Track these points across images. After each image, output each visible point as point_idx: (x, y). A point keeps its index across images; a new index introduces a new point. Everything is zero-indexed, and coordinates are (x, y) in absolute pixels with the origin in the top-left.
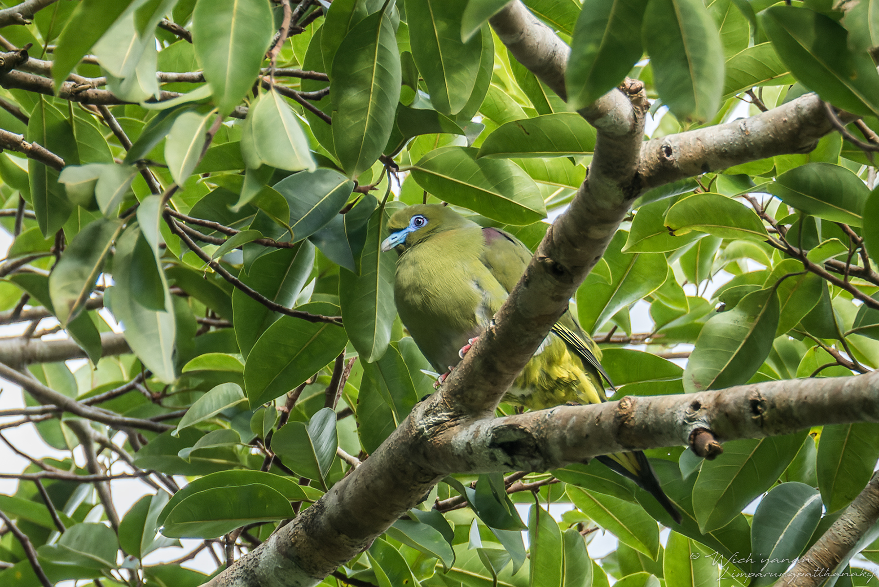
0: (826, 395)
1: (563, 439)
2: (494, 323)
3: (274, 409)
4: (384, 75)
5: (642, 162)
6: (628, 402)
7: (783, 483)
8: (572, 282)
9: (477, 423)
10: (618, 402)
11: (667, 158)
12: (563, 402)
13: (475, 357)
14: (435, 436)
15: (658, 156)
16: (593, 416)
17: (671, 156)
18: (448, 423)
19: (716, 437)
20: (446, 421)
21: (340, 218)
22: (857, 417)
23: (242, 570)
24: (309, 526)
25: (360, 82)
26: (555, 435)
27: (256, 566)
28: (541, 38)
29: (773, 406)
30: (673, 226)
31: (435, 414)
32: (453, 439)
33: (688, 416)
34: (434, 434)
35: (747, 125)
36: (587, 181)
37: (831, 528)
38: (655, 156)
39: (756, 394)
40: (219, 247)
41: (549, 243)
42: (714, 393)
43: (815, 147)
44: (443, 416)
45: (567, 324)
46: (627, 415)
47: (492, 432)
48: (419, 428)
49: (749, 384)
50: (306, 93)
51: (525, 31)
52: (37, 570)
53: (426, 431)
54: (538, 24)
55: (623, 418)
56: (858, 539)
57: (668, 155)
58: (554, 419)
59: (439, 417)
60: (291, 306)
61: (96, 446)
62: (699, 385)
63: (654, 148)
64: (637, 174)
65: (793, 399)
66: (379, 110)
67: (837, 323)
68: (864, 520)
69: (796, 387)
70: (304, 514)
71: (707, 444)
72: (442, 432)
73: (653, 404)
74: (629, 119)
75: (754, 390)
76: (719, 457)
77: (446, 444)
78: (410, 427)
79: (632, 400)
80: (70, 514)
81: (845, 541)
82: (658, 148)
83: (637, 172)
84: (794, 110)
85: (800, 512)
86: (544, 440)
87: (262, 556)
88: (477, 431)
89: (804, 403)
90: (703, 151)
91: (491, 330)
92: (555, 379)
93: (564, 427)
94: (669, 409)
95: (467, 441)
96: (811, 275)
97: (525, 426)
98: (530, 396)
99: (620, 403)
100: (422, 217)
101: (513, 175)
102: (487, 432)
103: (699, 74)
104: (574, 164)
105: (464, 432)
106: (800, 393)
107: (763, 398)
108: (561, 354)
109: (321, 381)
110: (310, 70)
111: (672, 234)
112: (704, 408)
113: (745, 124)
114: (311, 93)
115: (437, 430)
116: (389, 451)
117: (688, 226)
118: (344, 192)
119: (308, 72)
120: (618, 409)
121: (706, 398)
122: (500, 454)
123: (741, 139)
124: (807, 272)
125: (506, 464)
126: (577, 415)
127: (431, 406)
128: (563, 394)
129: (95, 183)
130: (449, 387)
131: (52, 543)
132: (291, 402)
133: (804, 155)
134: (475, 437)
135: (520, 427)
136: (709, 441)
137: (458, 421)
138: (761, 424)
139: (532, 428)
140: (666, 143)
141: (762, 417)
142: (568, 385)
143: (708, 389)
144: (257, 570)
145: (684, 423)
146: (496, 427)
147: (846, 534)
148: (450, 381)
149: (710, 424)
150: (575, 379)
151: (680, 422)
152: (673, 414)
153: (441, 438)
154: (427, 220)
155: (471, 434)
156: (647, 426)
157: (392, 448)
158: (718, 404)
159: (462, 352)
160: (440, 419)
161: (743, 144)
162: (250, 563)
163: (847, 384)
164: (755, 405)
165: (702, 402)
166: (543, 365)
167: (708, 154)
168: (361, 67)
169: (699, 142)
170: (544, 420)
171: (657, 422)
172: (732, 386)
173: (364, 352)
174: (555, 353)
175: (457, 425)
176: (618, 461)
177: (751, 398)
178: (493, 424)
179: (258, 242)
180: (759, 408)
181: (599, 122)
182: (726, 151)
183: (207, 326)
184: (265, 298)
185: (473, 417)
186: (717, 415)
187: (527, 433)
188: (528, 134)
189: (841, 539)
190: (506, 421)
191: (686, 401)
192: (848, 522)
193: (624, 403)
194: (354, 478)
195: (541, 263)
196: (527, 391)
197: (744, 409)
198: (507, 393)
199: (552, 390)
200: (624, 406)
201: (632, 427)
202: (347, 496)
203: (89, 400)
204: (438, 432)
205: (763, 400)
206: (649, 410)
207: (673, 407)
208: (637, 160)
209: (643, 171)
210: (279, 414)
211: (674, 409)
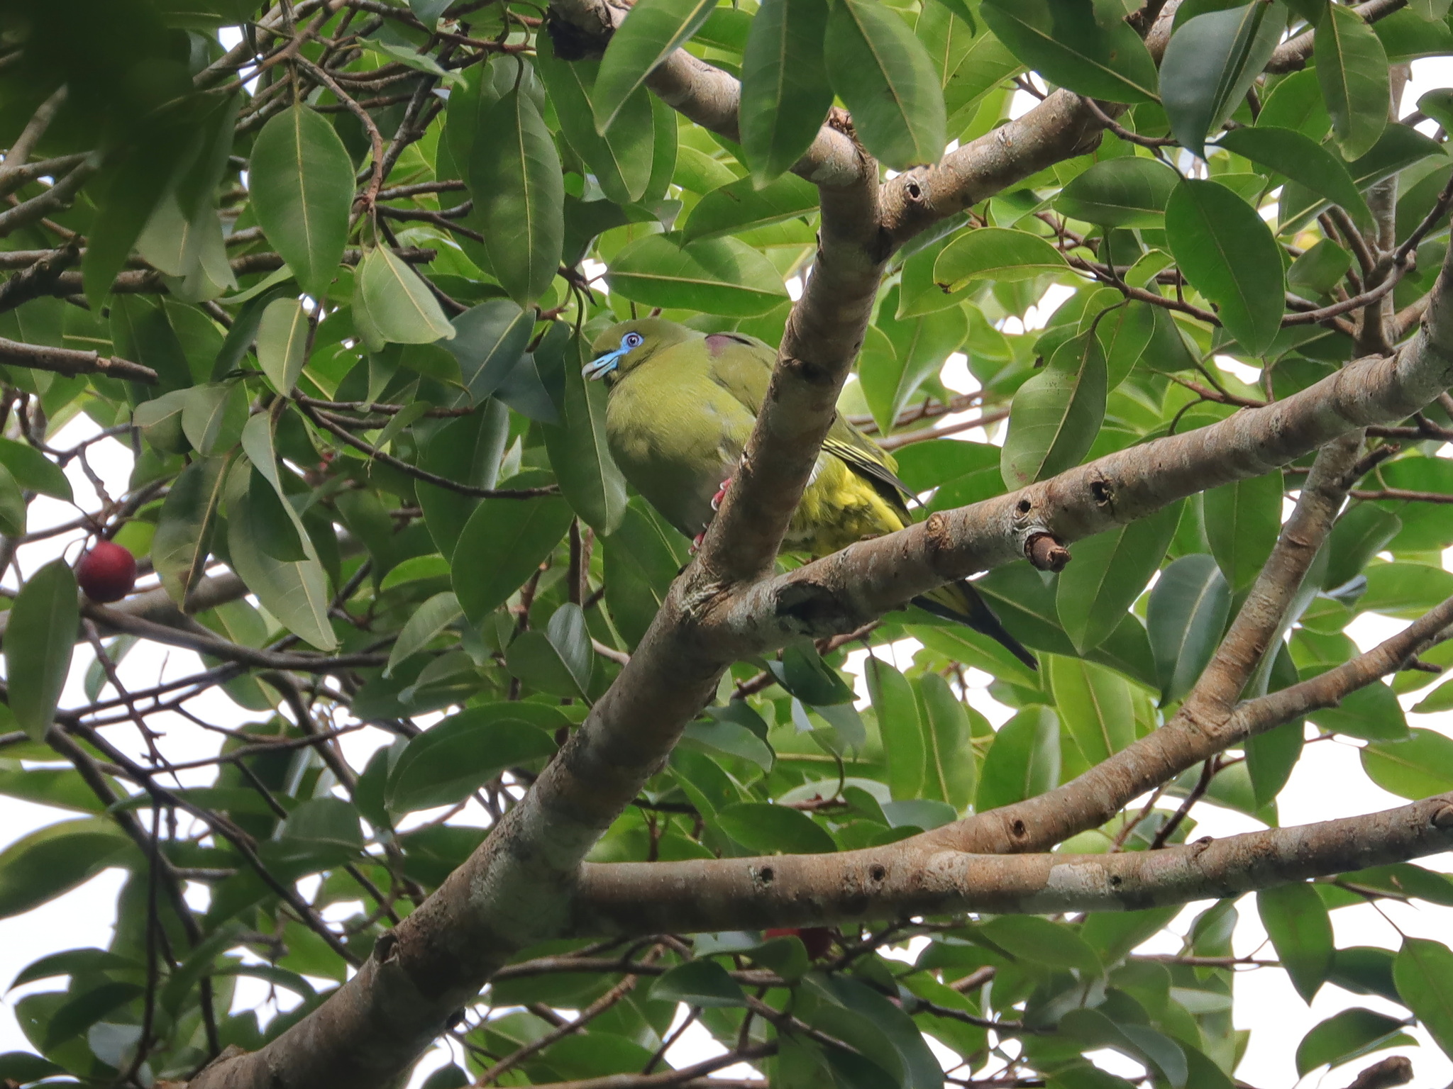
0: (1185, 456)
1: (866, 585)
2: (746, 456)
3: (507, 614)
4: (537, 169)
5: (883, 211)
6: (937, 520)
7: (1176, 560)
8: (832, 383)
9: (755, 588)
10: (925, 523)
11: (915, 199)
12: (857, 538)
13: (733, 505)
14: (705, 616)
15: (903, 199)
16: (898, 548)
17: (919, 196)
18: (719, 596)
19: (1058, 541)
20: (714, 595)
21: (528, 358)
22: (1232, 476)
23: (503, 839)
24: (574, 765)
25: (509, 185)
26: (856, 581)
27: (520, 830)
28: (717, 87)
29: (1121, 485)
30: (945, 282)
31: (699, 589)
32: (729, 615)
33: (1017, 521)
34: (704, 614)
35: (1007, 134)
36: (820, 251)
37: (1242, 611)
38: (899, 201)
39: (1096, 475)
40: (381, 431)
41: (791, 340)
42: (1043, 485)
43: (1099, 142)
44: (710, 588)
45: (840, 437)
46: (940, 536)
47: (777, 596)
48: (684, 610)
49: (1086, 462)
50: (446, 212)
51: (694, 84)
52: (263, 875)
53: (693, 613)
54: (709, 70)
55: (937, 541)
56: (1280, 617)
57: (915, 196)
58: (849, 562)
59: (705, 591)
60: (492, 485)
61: (305, 696)
62: (1024, 478)
63: (895, 190)
64: (882, 228)
65: (1145, 470)
66: (540, 216)
67: (1189, 348)
68: (1281, 590)
69: (1144, 455)
70: (565, 751)
71: (1049, 553)
72: (714, 609)
73: (969, 516)
74: (854, 162)
75: (1092, 469)
76: (1067, 565)
77: (721, 625)
78: (672, 612)
79: (943, 517)
80: (292, 791)
81: (1263, 623)
82: (900, 188)
83: (881, 227)
84: (1061, 101)
85: (1204, 592)
86: (844, 592)
87: (524, 817)
88: (757, 598)
89: (1159, 472)
90: (958, 180)
91: (744, 467)
92: (843, 508)
93: (865, 569)
94: (991, 518)
95: (747, 613)
96: (1134, 303)
97: (816, 579)
98: (813, 540)
99: (928, 524)
100: (634, 334)
101: (735, 254)
102: (770, 598)
103: (911, 107)
104: (807, 224)
105: (741, 603)
106: (1151, 460)
107: (1106, 477)
108: (841, 476)
109: (559, 563)
110: (446, 180)
111: (946, 291)
112: (1035, 507)
113: (1003, 134)
114: (454, 210)
115: (707, 608)
116: (653, 647)
117: (965, 276)
118: (524, 327)
119: (444, 183)
120: (927, 532)
121: (1035, 493)
122: (794, 623)
123: (1003, 154)
124: (1128, 301)
125: (803, 632)
126: (877, 551)
127: (692, 580)
128: (855, 526)
129: (179, 416)
130: (709, 551)
131: (278, 835)
132: (527, 599)
133: (1091, 155)
134: (756, 608)
135: (810, 582)
136: (1051, 547)
137: (730, 591)
138: (1112, 512)
139: (826, 580)
140: (909, 181)
141: (1111, 502)
142: (860, 512)
143: (1036, 481)
144: (522, 835)
145: (1014, 532)
146: (779, 588)
147: (1263, 614)
148: (708, 542)
149: (1047, 526)
150: (866, 503)
151: (1008, 531)
152: (997, 523)
153: (712, 617)
154: (643, 338)
155: (750, 604)
156: (968, 546)
157: (656, 643)
158: (1051, 498)
159: (715, 502)
160: (707, 593)
161: (1008, 159)
162: (511, 828)
163: (1207, 436)
164: (1098, 488)
165: (1030, 500)
166: (821, 494)
167: (966, 183)
168: (506, 165)
169: (951, 170)
170: (838, 566)
171: (980, 539)
172: (1064, 470)
173: (597, 523)
174: (833, 476)
175: (729, 596)
176: (938, 601)
177: (1091, 480)
178: (774, 586)
179: (429, 415)
180: (1104, 491)
181: (815, 175)
182: (987, 173)
183: (405, 518)
184: (455, 483)
185: (748, 581)
186: (1053, 512)
187: (819, 586)
188: (739, 201)
189: (1257, 622)
190: (789, 578)
191: (1010, 504)
192: (1261, 598)
193: (933, 523)
194: (617, 692)
195: (788, 368)
196: (809, 533)
197: (1086, 497)
198: (784, 540)
199: (841, 524)
200: (934, 527)
201: (950, 551)
202: (613, 717)
203: (278, 643)
204: (709, 609)
205: (1107, 481)
206: (967, 524)
207: (994, 515)
208: (878, 211)
209: (889, 223)
210: (515, 617)
211: (997, 517)
